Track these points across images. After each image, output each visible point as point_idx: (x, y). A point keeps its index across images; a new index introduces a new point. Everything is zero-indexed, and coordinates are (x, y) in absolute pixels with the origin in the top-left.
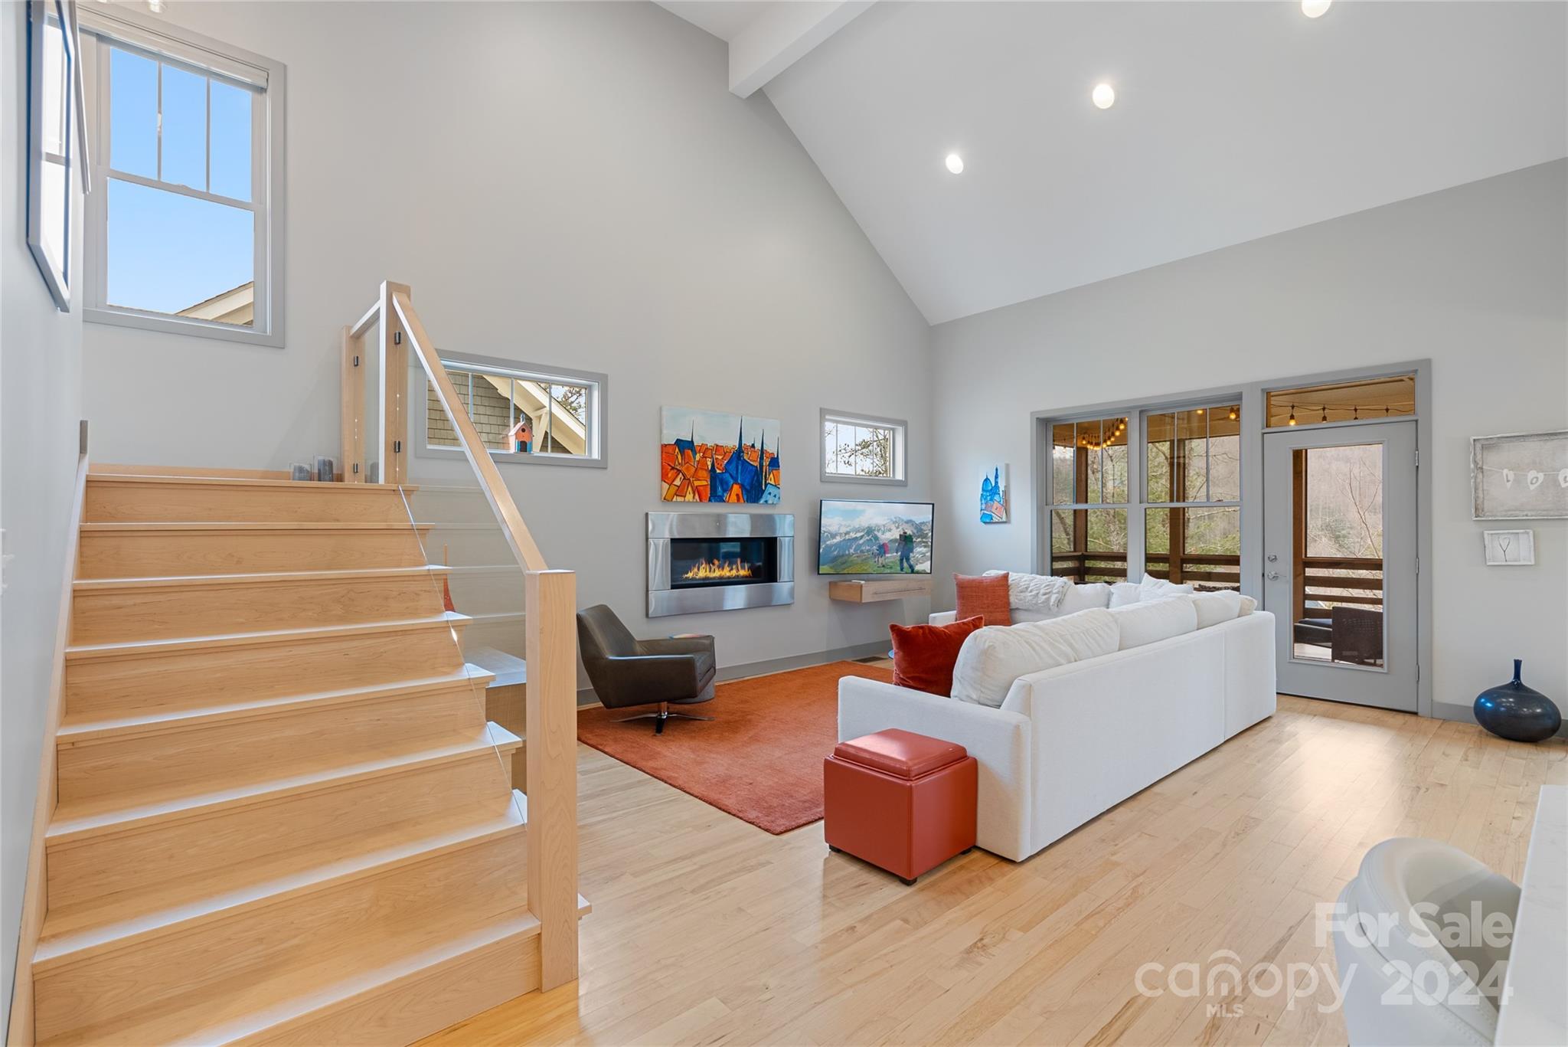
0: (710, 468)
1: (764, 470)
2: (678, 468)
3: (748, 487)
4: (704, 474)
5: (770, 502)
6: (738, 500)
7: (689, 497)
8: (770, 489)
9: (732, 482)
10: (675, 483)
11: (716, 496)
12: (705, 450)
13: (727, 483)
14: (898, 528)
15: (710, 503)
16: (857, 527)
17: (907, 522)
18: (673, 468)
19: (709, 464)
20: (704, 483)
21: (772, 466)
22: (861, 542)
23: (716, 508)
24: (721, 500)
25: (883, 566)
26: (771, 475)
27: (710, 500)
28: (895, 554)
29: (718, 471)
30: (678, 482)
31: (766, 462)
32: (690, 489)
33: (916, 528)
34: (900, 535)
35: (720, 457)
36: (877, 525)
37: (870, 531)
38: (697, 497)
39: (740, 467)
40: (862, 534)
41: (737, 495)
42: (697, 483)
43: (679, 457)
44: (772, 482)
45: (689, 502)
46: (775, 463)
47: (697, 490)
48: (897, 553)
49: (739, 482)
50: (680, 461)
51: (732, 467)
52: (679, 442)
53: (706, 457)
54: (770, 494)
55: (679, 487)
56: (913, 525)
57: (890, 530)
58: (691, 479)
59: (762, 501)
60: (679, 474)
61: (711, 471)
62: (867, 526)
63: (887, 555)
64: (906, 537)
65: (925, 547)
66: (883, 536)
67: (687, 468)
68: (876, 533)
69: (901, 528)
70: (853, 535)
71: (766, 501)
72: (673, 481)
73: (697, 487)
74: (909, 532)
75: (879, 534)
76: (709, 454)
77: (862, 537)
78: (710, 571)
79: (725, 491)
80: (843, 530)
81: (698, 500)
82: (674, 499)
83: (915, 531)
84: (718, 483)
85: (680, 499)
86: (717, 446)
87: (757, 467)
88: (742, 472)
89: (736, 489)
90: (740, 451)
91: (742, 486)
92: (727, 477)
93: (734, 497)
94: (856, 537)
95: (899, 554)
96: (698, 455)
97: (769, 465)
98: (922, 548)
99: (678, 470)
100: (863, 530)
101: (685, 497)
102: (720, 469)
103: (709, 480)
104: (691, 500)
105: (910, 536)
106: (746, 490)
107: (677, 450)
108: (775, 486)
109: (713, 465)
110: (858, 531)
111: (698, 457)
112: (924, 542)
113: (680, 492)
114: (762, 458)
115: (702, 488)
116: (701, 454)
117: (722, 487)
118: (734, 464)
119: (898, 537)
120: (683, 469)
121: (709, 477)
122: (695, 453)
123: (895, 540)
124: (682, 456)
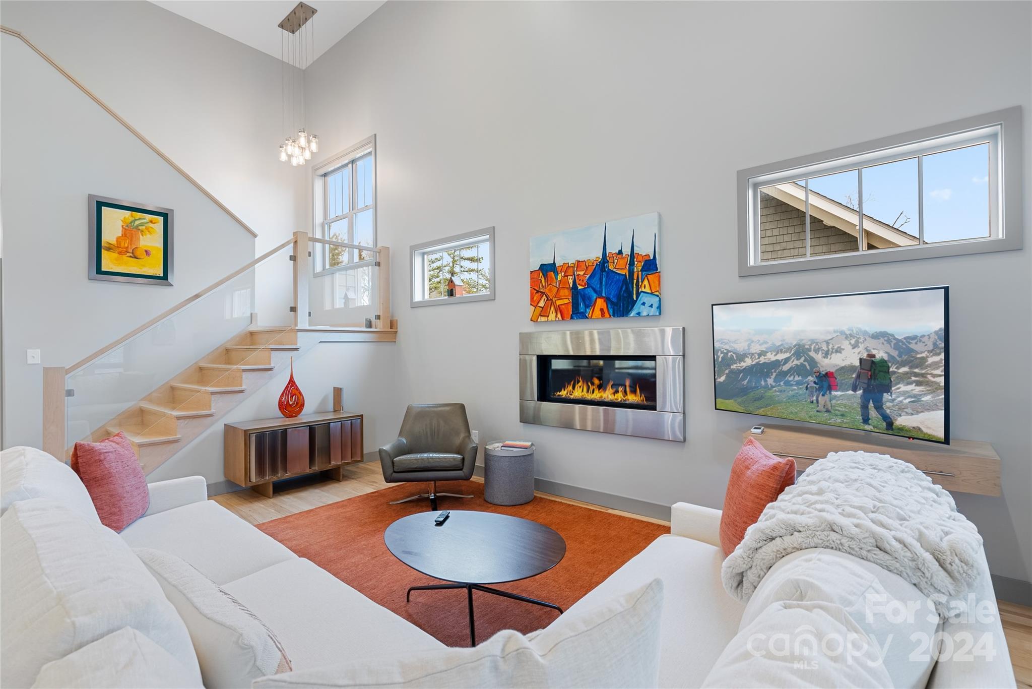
0: (571, 286)
1: (635, 278)
2: (542, 290)
3: (614, 300)
4: (566, 293)
5: (645, 314)
6: (603, 315)
7: (552, 316)
8: (643, 298)
9: (595, 296)
10: (539, 305)
11: (578, 313)
12: (567, 268)
13: (590, 298)
14: (855, 346)
15: (572, 320)
16: (778, 344)
17: (876, 336)
18: (538, 292)
19: (571, 281)
20: (566, 301)
21: (645, 271)
22: (786, 368)
23: (578, 325)
24: (583, 316)
25: (828, 411)
26: (646, 282)
27: (572, 318)
28: (851, 392)
29: (580, 287)
30: (542, 304)
31: (638, 267)
32: (552, 308)
33: (896, 347)
34: (861, 360)
35: (582, 273)
36: (813, 341)
37: (800, 351)
38: (559, 316)
39: (604, 279)
40: (787, 355)
41: (602, 310)
42: (559, 303)
43: (543, 280)
44: (647, 290)
45: (552, 321)
46: (650, 265)
47: (559, 309)
48: (855, 390)
49: (604, 295)
50: (544, 285)
51: (595, 282)
52: (543, 267)
53: (567, 276)
54: (644, 304)
55: (543, 308)
56: (889, 342)
57: (839, 351)
58: (554, 299)
59: (633, 314)
60: (543, 296)
61: (572, 288)
62: (794, 343)
63: (834, 393)
64: (873, 362)
65: (918, 384)
66: (826, 361)
67: (550, 290)
68: (812, 354)
69: (862, 347)
70: (771, 357)
71: (639, 314)
72: (538, 303)
73: (559, 306)
74: (880, 355)
75: (818, 357)
76: (570, 272)
77: (787, 360)
78: (588, 391)
79: (587, 306)
80: (756, 349)
81: (560, 319)
82: (539, 320)
83: (895, 353)
84: (580, 299)
85: (544, 319)
86: (578, 262)
87: (625, 275)
88: (606, 285)
89: (600, 303)
90: (605, 260)
91: (607, 300)
92: (590, 292)
93: (597, 312)
94: (777, 361)
95: (860, 392)
96: (560, 275)
97: (642, 270)
98: (912, 387)
99: (542, 292)
100: (788, 350)
101: (548, 316)
102: (582, 285)
103: (570, 298)
104: (554, 319)
105: (883, 362)
106: (612, 303)
107: (541, 274)
108: (652, 293)
109: (574, 282)
110: (779, 351)
111: (559, 277)
112: (916, 375)
113: (544, 313)
114: (632, 264)
115: (563, 306)
116: (563, 273)
117: (585, 303)
118: (597, 277)
119: (857, 363)
120: (546, 291)
121: (571, 294)
122: (556, 273)
123: (852, 368)
124: (545, 279)
